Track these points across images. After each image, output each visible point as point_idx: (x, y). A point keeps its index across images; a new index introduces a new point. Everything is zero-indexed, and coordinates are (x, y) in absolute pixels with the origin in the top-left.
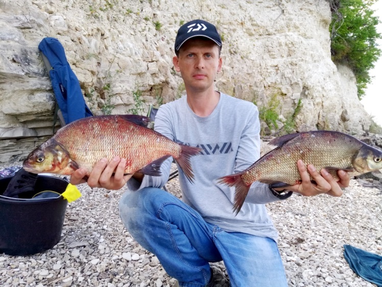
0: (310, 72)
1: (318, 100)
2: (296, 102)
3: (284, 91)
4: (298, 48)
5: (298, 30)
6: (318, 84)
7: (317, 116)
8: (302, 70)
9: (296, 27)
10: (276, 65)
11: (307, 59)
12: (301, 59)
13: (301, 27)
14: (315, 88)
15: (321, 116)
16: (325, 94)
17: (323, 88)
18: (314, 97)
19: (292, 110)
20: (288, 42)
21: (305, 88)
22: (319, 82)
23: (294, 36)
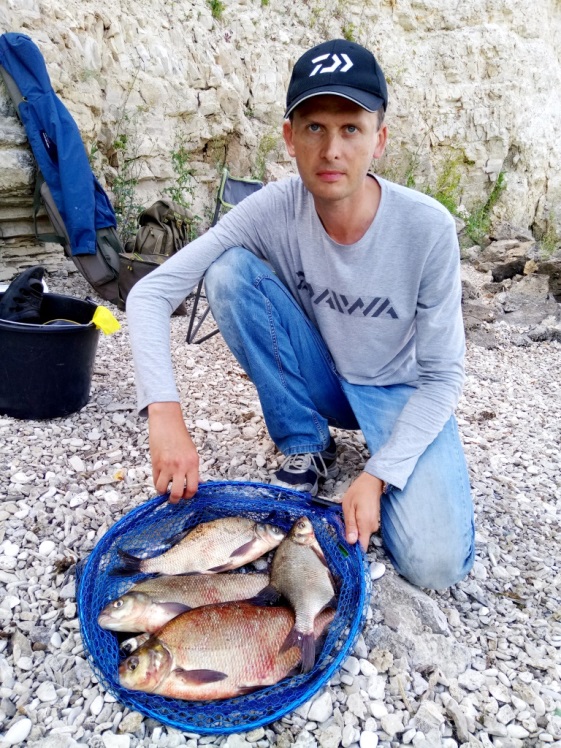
0: (527, 113)
1: (539, 175)
2: (494, 178)
3: (471, 156)
5: (510, 17)
6: (542, 141)
7: (533, 208)
8: (510, 109)
9: (507, 12)
10: (457, 97)
11: (523, 85)
12: (510, 84)
13: (516, 12)
14: (535, 148)
15: (541, 209)
16: (553, 162)
17: (551, 149)
18: (531, 169)
19: (484, 196)
20: (485, 47)
21: (515, 148)
22: (544, 136)
23: (499, 31)
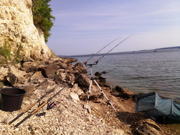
1: (30, 44)
2: (19, 44)
4: (17, 16)
7: (30, 52)
9: (15, 5)
10: (5, 23)
12: (19, 22)
13: (18, 5)
14: (28, 38)
16: (33, 41)
17: (32, 38)
18: (28, 42)
20: (11, 12)
21: (23, 38)
22: (30, 35)
